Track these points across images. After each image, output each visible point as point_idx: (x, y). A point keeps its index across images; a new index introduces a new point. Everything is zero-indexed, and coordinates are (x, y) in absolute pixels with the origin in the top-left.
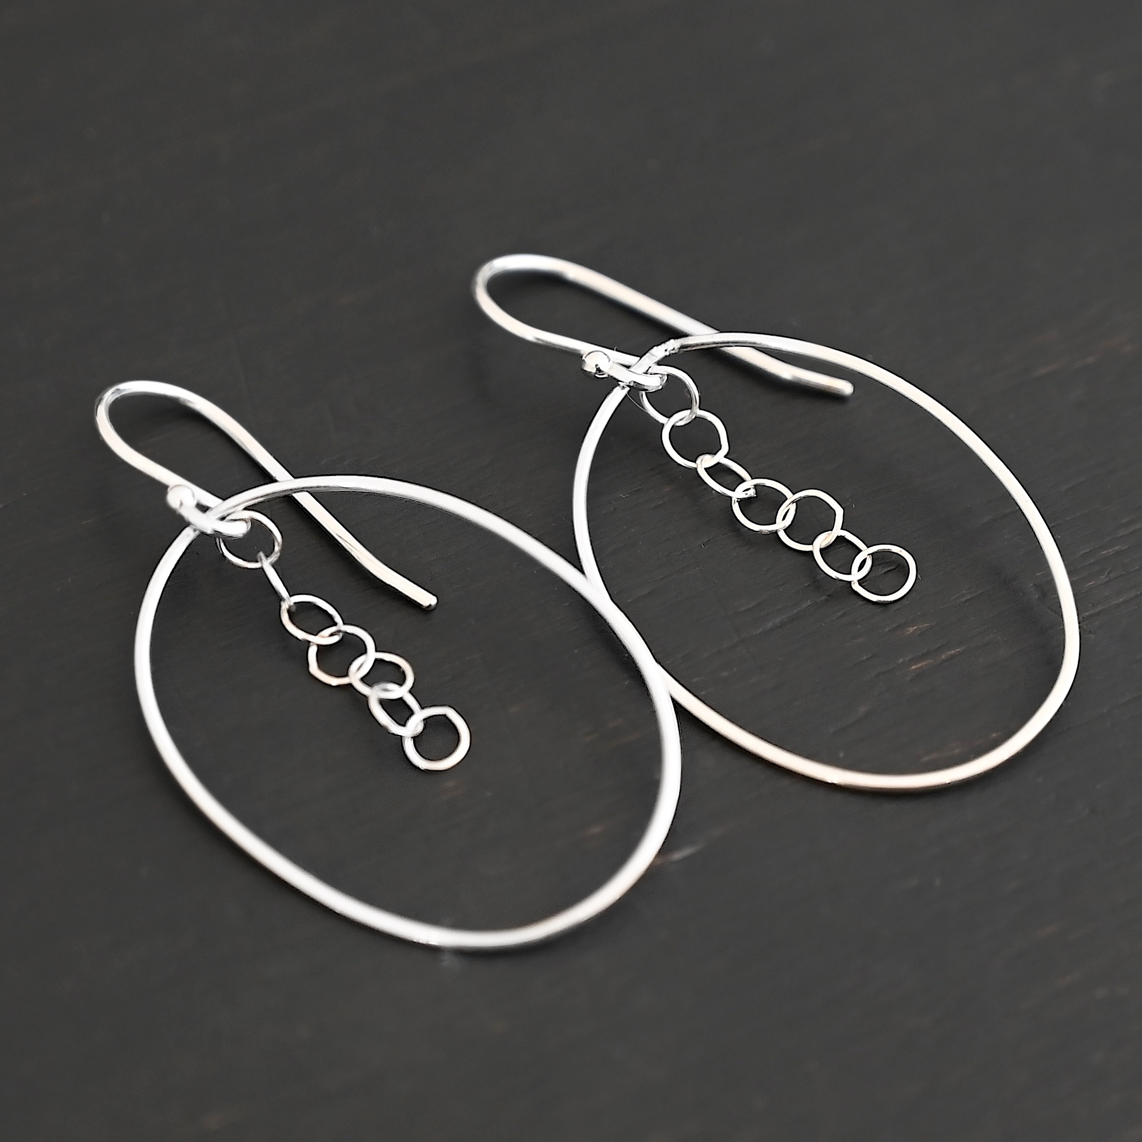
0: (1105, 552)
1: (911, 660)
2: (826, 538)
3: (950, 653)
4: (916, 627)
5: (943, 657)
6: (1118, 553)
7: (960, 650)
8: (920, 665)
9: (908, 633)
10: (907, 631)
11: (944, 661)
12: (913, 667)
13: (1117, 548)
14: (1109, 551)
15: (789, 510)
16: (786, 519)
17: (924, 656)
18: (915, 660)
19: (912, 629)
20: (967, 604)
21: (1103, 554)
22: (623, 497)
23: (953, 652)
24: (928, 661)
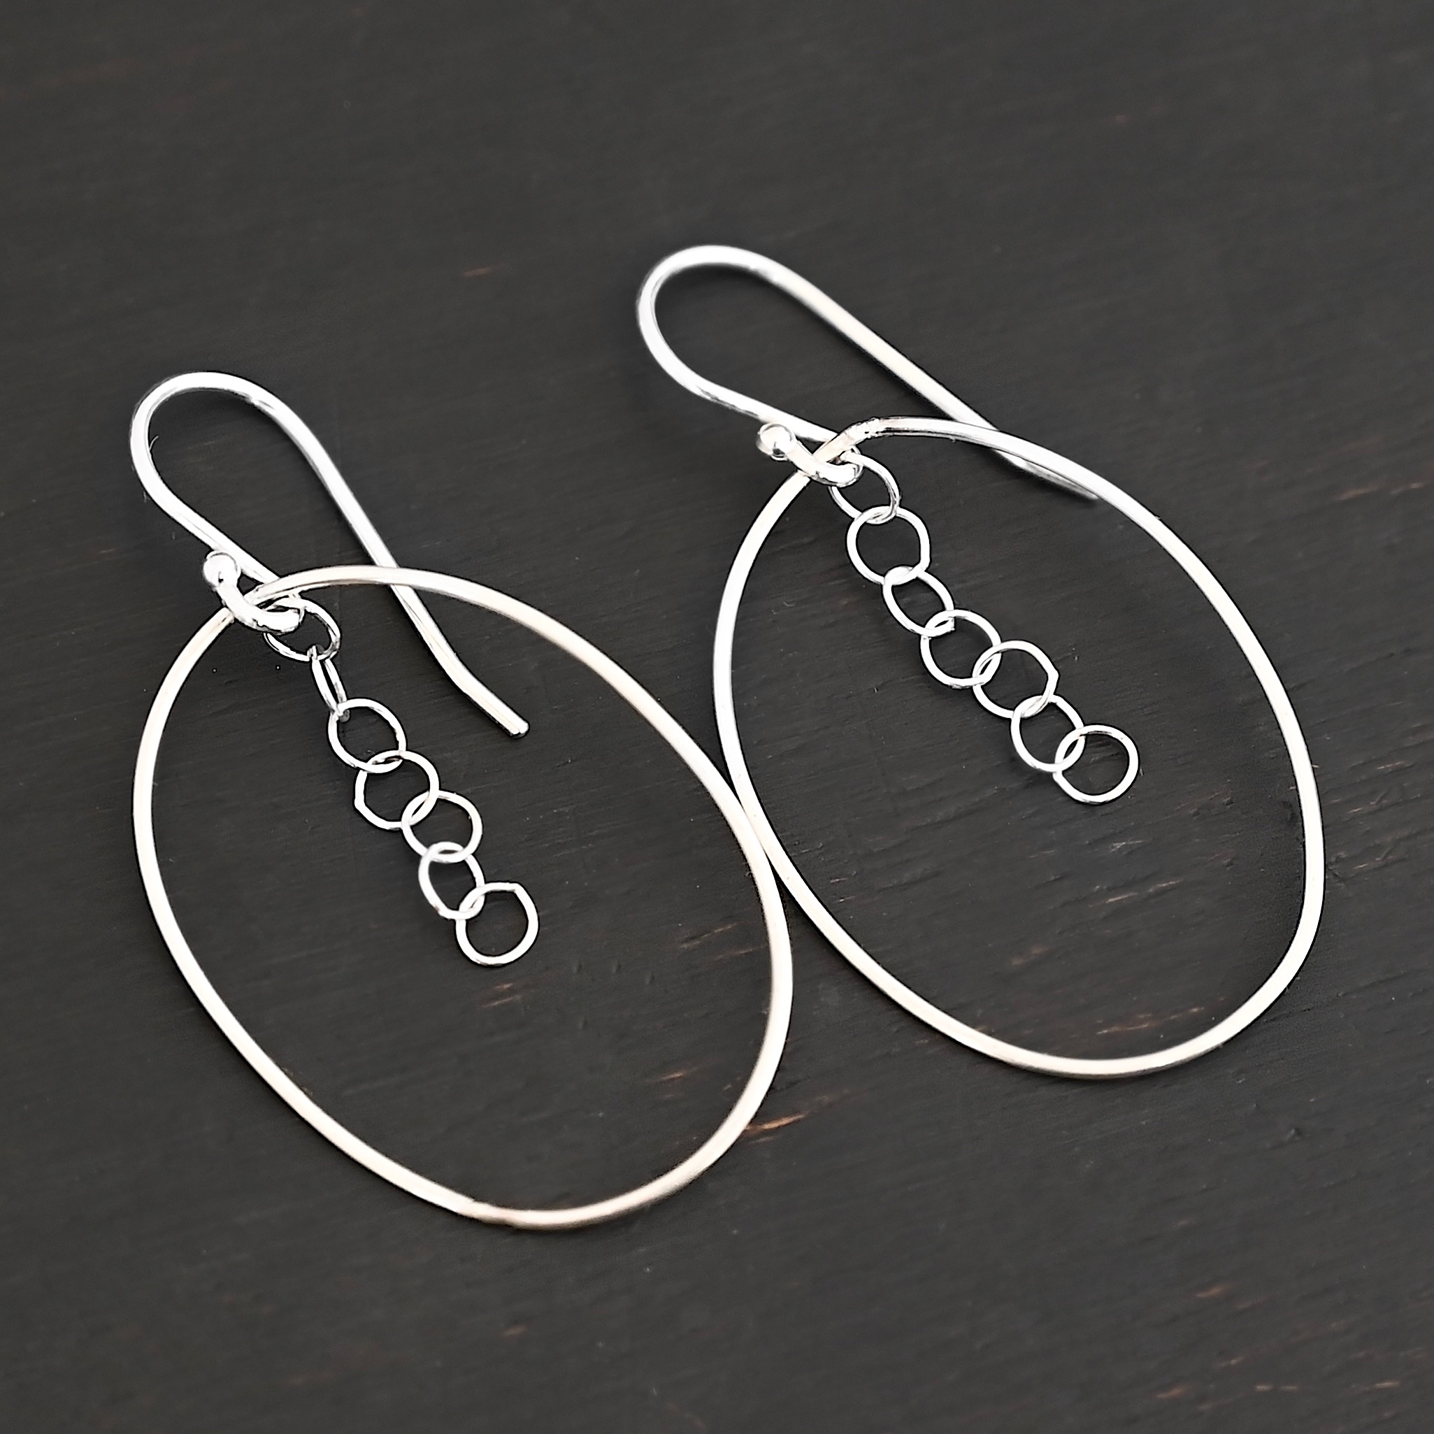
0: (1383, 767)
1: (1109, 889)
2: (1032, 706)
3: (1160, 885)
4: (1124, 843)
5: (1151, 890)
6: (1399, 771)
7: (1174, 883)
8: (1120, 898)
9: (1113, 850)
10: (1113, 847)
11: (1150, 896)
12: (1111, 900)
13: (1398, 764)
14: (1388, 766)
15: (990, 661)
16: (986, 671)
17: (1127, 886)
18: (1113, 890)
19: (1118, 845)
20: (1195, 818)
21: (1379, 770)
22: (787, 605)
23: (1164, 885)
24: (1131, 894)
